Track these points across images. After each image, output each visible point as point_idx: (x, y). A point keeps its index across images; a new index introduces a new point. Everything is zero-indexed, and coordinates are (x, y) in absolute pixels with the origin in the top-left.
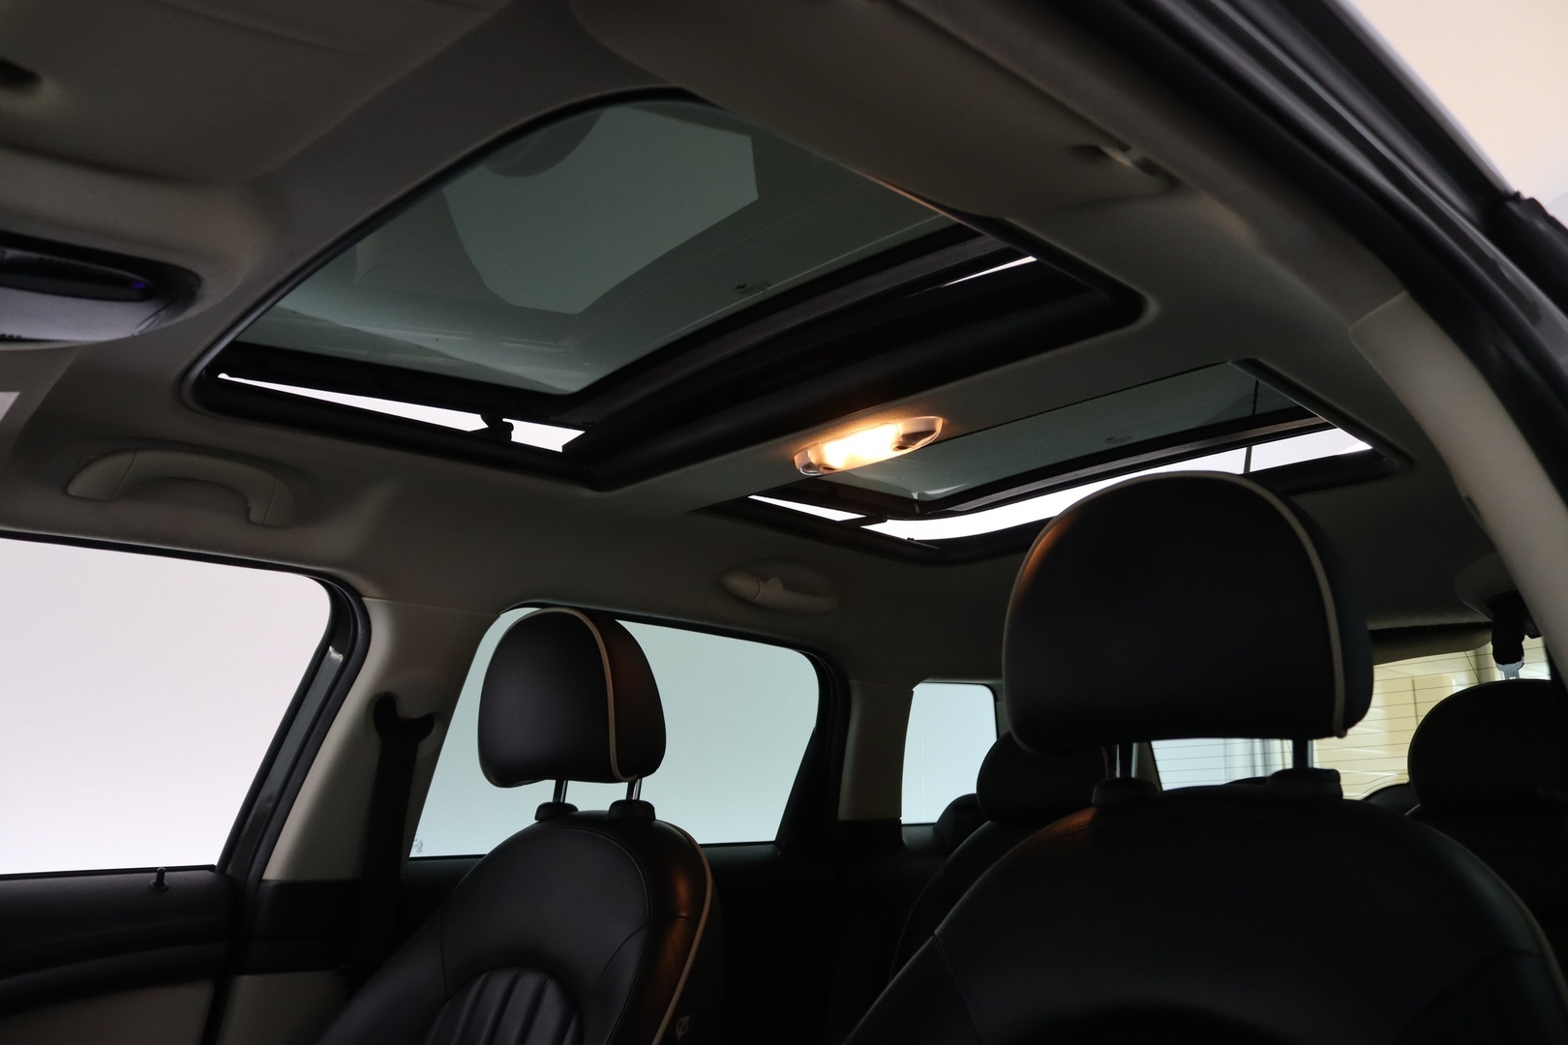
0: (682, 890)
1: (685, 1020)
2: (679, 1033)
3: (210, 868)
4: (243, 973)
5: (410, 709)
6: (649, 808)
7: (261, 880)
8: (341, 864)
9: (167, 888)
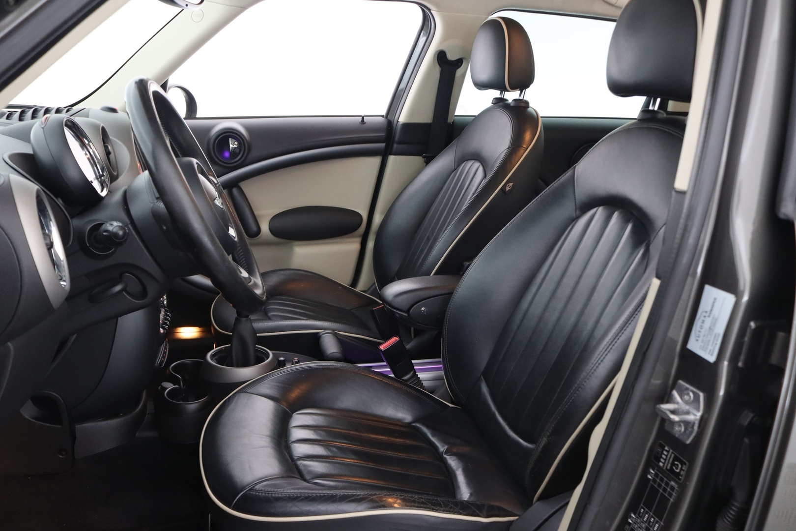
0: (528, 136)
1: (511, 184)
2: (507, 189)
3: (382, 116)
4: (391, 155)
5: (451, 56)
6: (527, 103)
7: (398, 122)
8: (426, 116)
9: (365, 123)
